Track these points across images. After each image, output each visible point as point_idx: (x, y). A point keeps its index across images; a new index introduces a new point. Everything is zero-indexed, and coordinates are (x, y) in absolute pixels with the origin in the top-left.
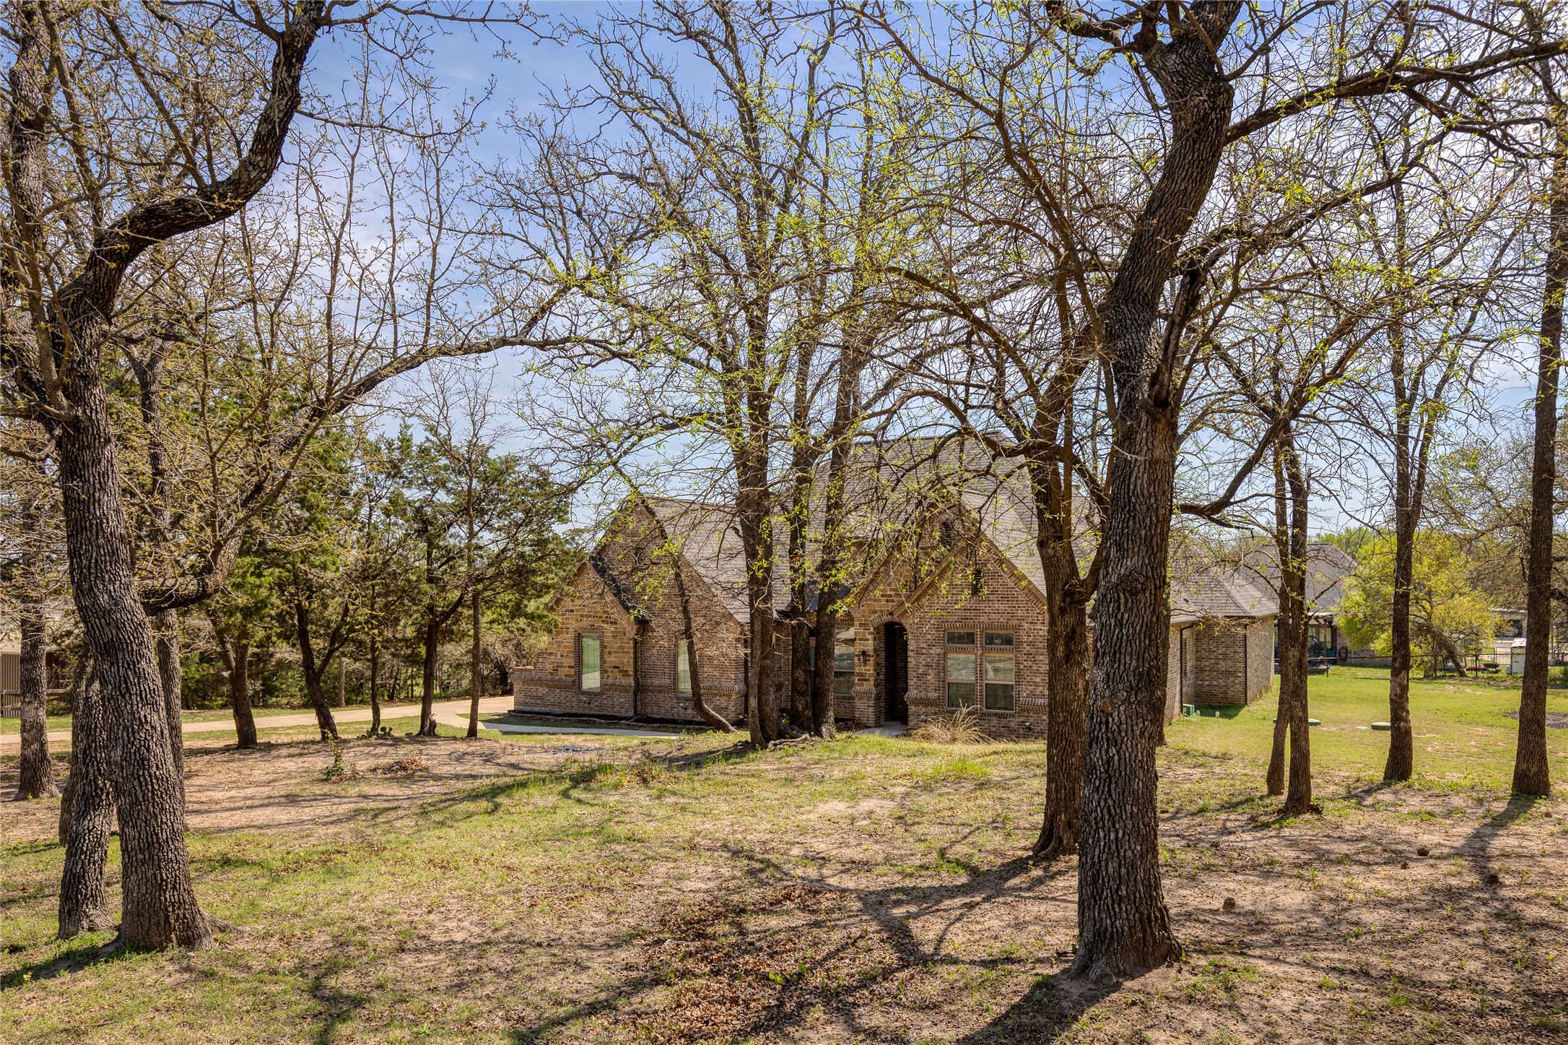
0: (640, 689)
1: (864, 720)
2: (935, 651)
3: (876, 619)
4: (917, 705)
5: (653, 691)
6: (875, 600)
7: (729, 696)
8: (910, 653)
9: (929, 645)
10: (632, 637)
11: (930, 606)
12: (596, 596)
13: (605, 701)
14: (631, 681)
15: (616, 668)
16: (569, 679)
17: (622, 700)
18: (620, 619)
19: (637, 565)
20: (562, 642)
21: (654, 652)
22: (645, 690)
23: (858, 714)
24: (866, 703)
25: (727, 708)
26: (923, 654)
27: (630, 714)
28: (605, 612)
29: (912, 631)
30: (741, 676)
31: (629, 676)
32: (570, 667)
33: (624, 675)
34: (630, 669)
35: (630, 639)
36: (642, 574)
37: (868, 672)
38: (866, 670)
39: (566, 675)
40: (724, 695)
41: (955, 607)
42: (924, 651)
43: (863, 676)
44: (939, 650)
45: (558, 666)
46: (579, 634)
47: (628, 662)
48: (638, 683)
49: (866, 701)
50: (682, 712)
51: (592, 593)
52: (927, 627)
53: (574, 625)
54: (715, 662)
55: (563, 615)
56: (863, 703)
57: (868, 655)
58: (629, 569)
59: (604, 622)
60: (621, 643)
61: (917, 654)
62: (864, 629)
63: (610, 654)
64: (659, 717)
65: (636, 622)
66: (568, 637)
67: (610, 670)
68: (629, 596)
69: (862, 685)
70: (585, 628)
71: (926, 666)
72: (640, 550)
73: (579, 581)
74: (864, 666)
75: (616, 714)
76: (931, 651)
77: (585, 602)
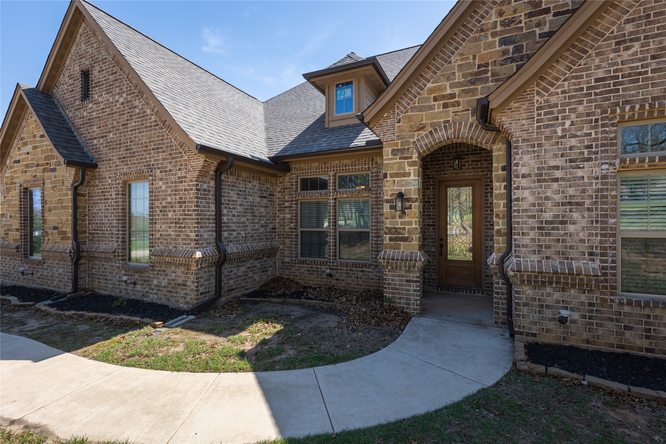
0: (80, 257)
1: (401, 304)
2: (591, 170)
3: (422, 139)
4: (538, 285)
5: (99, 259)
7: (188, 267)
9: (571, 161)
10: (70, 187)
11: (577, 77)
12: (38, 139)
13: (45, 272)
14: (69, 245)
15: (55, 228)
16: (15, 245)
17: (61, 271)
18: (59, 164)
19: (86, 95)
20: (12, 200)
21: (102, 206)
22: (92, 258)
23: (389, 293)
24: (403, 276)
25: (184, 285)
26: (556, 180)
27: (69, 289)
28: (46, 158)
29: (525, 136)
30: (209, 235)
31: (67, 238)
32: (17, 230)
33: (62, 239)
34: (69, 229)
35: (69, 189)
36: (90, 105)
37: (407, 227)
38: (402, 223)
39: (14, 240)
40: (180, 265)
41: (654, 66)
42: (558, 174)
43: (399, 233)
44: (606, 166)
45: (8, 230)
46: (26, 189)
47: (67, 220)
48: (78, 247)
49: (403, 273)
50: (131, 287)
51: (34, 136)
52: (568, 123)
53: (20, 179)
54: (170, 215)
55: (11, 167)
56: (399, 276)
57: (408, 200)
58: (78, 102)
59: (45, 170)
60: (60, 195)
61: (539, 181)
62: (400, 158)
63: (50, 210)
64: (106, 293)
65: (69, 163)
66: (15, 193)
67: (50, 231)
68: (78, 137)
69: (398, 247)
70: (29, 181)
71: (563, 204)
72: (86, 75)
73: (24, 124)
74: (400, 217)
75: (55, 289)
76: (580, 173)
77: (29, 148)
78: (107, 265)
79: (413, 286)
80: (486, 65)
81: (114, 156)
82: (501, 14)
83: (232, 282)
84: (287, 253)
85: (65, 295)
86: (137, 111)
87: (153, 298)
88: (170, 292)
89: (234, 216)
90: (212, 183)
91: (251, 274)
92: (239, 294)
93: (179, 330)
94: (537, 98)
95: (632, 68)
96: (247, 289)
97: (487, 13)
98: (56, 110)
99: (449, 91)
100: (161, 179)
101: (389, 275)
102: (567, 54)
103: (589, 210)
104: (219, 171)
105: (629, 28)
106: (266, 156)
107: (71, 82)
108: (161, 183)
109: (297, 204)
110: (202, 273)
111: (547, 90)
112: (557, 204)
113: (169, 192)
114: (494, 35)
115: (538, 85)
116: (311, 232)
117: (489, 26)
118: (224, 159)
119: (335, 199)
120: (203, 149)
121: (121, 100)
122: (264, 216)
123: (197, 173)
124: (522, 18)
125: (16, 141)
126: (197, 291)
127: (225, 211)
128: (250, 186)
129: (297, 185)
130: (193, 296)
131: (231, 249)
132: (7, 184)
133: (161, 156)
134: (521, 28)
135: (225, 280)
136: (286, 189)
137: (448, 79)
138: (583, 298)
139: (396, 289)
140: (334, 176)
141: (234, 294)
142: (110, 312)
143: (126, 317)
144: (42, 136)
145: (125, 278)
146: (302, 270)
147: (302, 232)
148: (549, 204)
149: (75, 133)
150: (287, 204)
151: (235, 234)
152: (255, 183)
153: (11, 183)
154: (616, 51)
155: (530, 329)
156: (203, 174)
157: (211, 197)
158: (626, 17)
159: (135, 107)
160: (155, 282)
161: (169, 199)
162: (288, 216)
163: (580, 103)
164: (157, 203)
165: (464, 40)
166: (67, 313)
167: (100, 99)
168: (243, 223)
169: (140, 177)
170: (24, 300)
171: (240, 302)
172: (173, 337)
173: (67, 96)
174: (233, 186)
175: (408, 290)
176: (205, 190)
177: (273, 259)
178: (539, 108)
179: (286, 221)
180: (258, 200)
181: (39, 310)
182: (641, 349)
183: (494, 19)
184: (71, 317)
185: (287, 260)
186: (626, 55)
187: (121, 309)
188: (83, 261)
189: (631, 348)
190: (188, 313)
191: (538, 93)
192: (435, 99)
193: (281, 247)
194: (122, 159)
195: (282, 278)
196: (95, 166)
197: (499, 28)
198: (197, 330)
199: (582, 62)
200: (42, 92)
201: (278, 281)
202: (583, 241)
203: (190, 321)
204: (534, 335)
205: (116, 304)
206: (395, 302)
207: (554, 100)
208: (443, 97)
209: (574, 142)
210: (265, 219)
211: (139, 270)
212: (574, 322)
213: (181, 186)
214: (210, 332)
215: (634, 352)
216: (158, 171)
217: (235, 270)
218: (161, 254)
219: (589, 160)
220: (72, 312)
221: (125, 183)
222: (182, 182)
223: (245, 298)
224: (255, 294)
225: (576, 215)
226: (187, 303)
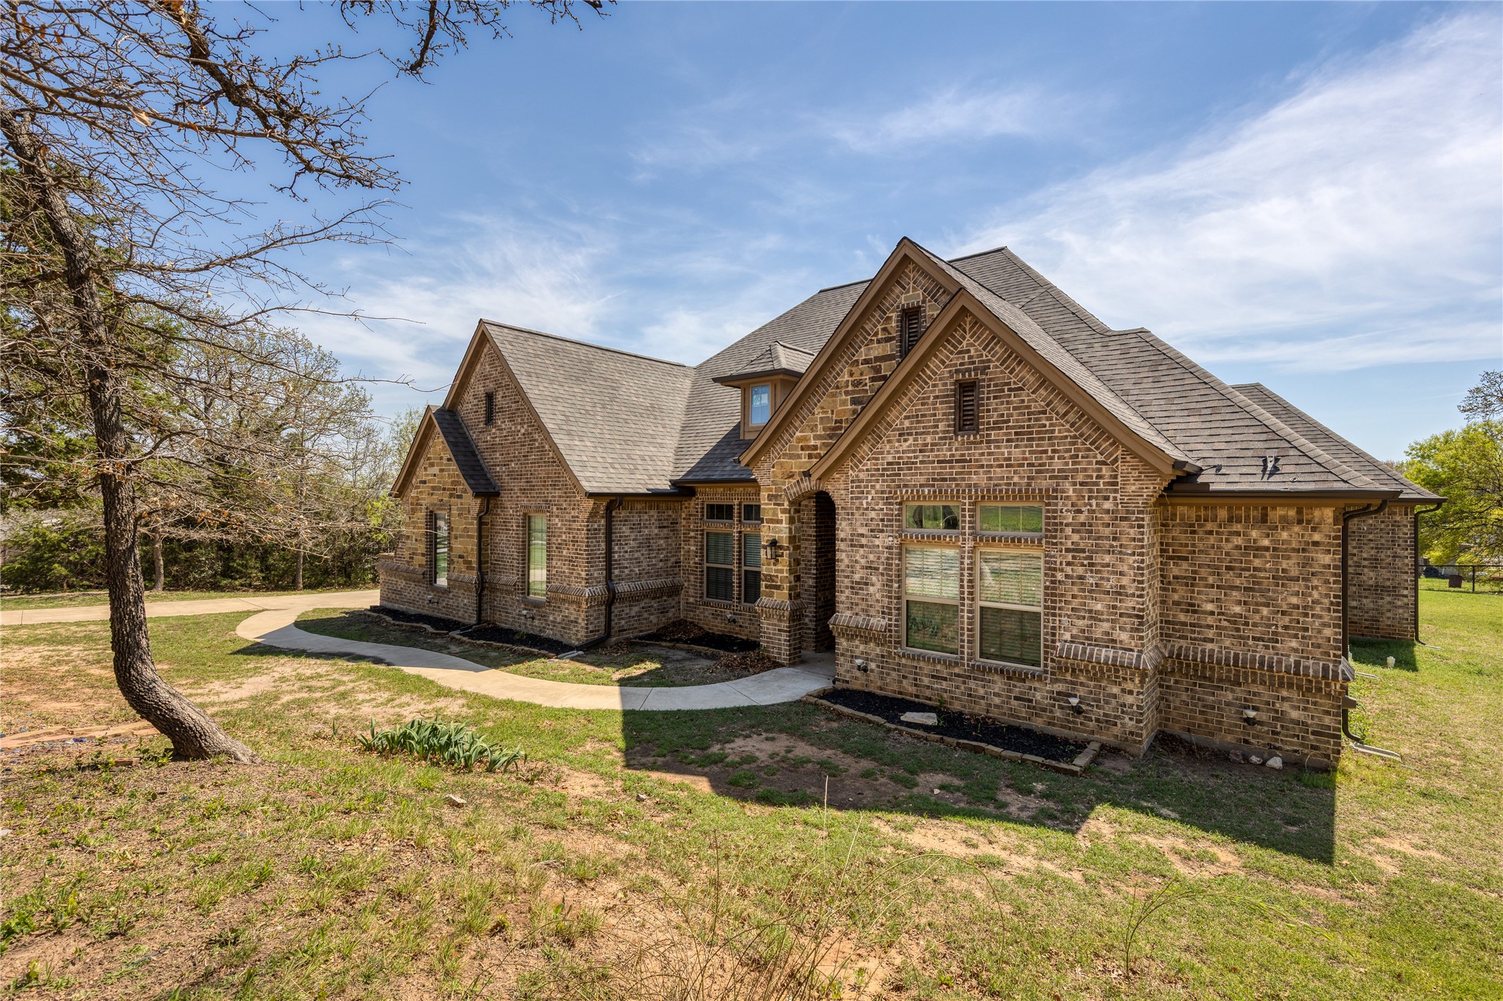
0: (484, 588)
1: (774, 653)
2: (883, 540)
3: (792, 487)
4: (851, 638)
5: (501, 591)
6: (791, 457)
7: (579, 604)
8: (840, 545)
9: (872, 531)
10: (475, 515)
11: (877, 459)
12: (445, 462)
13: (451, 602)
14: (473, 575)
15: (461, 557)
16: (421, 570)
17: (466, 601)
18: (465, 491)
19: (489, 419)
20: (417, 523)
21: (504, 537)
22: (494, 589)
23: (765, 642)
24: (775, 625)
25: (576, 622)
26: (862, 546)
27: (473, 620)
28: (453, 483)
29: (843, 505)
30: (599, 574)
31: (472, 568)
32: (423, 555)
33: (468, 568)
34: (474, 559)
35: (474, 519)
36: (494, 430)
37: (780, 575)
38: (776, 571)
39: (420, 565)
40: (573, 602)
41: (921, 458)
42: (864, 541)
43: (773, 581)
44: (891, 539)
45: (413, 554)
46: (431, 512)
47: (472, 549)
48: (482, 578)
49: (776, 622)
50: (529, 622)
51: (441, 458)
52: (870, 497)
53: (426, 501)
54: (565, 552)
55: (417, 487)
56: (772, 625)
57: (781, 547)
58: (482, 425)
59: (451, 496)
60: (466, 524)
61: (852, 546)
62: (775, 504)
63: (456, 538)
64: (507, 626)
65: (477, 495)
66: (421, 515)
67: (456, 560)
68: (482, 461)
69: (771, 595)
70: (435, 505)
71: (867, 568)
72: (490, 397)
73: (431, 444)
74: (775, 565)
75: (460, 620)
76: (877, 542)
77: (435, 470)
78: (508, 598)
79: (784, 636)
80: (841, 421)
81: (516, 486)
82: (851, 375)
83: (623, 622)
84: (691, 591)
85: (471, 627)
86: (537, 444)
87: (548, 633)
88: (564, 628)
89: (626, 552)
90: (603, 522)
91: (646, 615)
92: (631, 636)
93: (568, 661)
94: (851, 472)
95: (908, 458)
96: (641, 631)
97: (842, 371)
98: (461, 431)
99: (812, 443)
100: (557, 516)
101: (765, 624)
102: (869, 437)
103: (882, 574)
104: (609, 509)
105: (907, 423)
106: (669, 477)
107: (475, 402)
108: (557, 520)
109: (702, 535)
110: (591, 612)
111: (857, 467)
112: (863, 568)
113: (564, 530)
114: (847, 393)
115: (852, 461)
116: (717, 568)
117: (843, 384)
118: (614, 498)
119: (740, 532)
120: (591, 495)
121: (523, 431)
122: (664, 549)
123: (587, 515)
124: (867, 381)
125: (422, 460)
126: (587, 628)
127: (616, 548)
128: (646, 517)
129: (702, 512)
130: (583, 633)
131: (622, 587)
132: (412, 504)
133: (557, 493)
134: (867, 391)
135: (615, 620)
136: (691, 515)
137: (812, 430)
138: (878, 650)
139: (770, 638)
140: (740, 505)
141: (625, 635)
142: (513, 644)
143: (526, 648)
144: (449, 460)
145: (525, 612)
146: (707, 613)
147: (708, 568)
148: (858, 567)
149: (479, 457)
150: (692, 534)
151: (627, 571)
152: (652, 512)
153: (417, 504)
154: (899, 441)
155: (845, 676)
156: (593, 515)
157: (602, 535)
158: (904, 414)
159: (535, 440)
160: (551, 618)
161: (564, 537)
162: (693, 548)
163: (877, 481)
164: (554, 540)
165: (824, 394)
166: (478, 642)
167: (503, 426)
168: (636, 559)
169: (539, 510)
170: (437, 629)
171: (631, 644)
172: (562, 665)
173: (471, 416)
174: (626, 521)
175: (780, 640)
176: (596, 529)
177: (676, 598)
178: (853, 481)
179: (691, 554)
180: (656, 531)
181: (453, 638)
182: (911, 695)
183: (846, 378)
184: (482, 646)
185: (691, 600)
186: (905, 446)
187: (521, 642)
188: (485, 592)
189: (906, 694)
190: (578, 648)
191: (852, 468)
192: (802, 449)
193: (686, 584)
194: (523, 490)
195: (686, 621)
196: (497, 494)
197: (850, 388)
198: (582, 662)
199: (879, 446)
200: (449, 411)
201: (680, 624)
202: (878, 601)
203: (579, 656)
204: (847, 682)
205: (517, 637)
206: (769, 652)
207: (862, 476)
208: (808, 448)
209: (873, 514)
210: (665, 552)
211: (537, 605)
212: (872, 671)
213: (575, 526)
214: (591, 664)
215: (908, 697)
216: (555, 508)
217: (627, 610)
218: (556, 591)
219: (882, 531)
220: (482, 642)
221: (525, 515)
222: (574, 521)
223: (637, 640)
224: (650, 637)
225: (874, 578)
226: (578, 640)
